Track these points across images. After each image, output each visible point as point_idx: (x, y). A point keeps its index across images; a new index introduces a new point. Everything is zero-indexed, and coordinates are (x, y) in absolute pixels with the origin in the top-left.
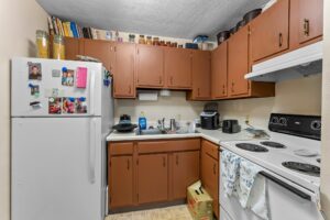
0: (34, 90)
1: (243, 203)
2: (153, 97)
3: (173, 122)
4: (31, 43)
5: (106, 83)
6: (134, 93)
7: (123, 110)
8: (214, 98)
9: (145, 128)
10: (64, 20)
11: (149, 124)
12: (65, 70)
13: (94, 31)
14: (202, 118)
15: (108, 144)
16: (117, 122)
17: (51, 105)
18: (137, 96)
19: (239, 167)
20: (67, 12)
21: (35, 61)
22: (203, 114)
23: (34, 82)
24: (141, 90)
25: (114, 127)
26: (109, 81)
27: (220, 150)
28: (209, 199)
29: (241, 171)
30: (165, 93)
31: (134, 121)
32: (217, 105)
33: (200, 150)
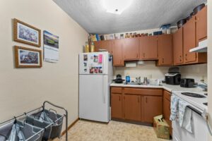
0: (85, 64)
1: (181, 124)
2: (134, 65)
3: (146, 79)
4: (84, 47)
5: (110, 60)
6: (123, 63)
7: (118, 72)
8: (175, 64)
9: (129, 81)
10: (93, 34)
11: (131, 79)
12: (95, 56)
13: (105, 36)
14: (166, 77)
15: (111, 87)
16: (115, 78)
17: (90, 70)
18: (125, 65)
19: (178, 103)
20: (94, 31)
21: (85, 54)
22: (167, 75)
23: (85, 62)
24: (126, 62)
25: (114, 80)
26: (111, 59)
27: (170, 96)
28: (167, 125)
29: (180, 106)
30: (141, 63)
31: (124, 78)
32: (178, 68)
33: (162, 96)
